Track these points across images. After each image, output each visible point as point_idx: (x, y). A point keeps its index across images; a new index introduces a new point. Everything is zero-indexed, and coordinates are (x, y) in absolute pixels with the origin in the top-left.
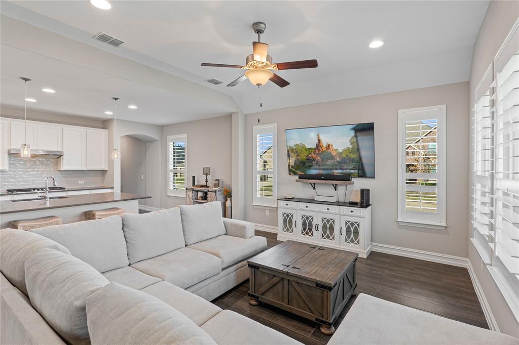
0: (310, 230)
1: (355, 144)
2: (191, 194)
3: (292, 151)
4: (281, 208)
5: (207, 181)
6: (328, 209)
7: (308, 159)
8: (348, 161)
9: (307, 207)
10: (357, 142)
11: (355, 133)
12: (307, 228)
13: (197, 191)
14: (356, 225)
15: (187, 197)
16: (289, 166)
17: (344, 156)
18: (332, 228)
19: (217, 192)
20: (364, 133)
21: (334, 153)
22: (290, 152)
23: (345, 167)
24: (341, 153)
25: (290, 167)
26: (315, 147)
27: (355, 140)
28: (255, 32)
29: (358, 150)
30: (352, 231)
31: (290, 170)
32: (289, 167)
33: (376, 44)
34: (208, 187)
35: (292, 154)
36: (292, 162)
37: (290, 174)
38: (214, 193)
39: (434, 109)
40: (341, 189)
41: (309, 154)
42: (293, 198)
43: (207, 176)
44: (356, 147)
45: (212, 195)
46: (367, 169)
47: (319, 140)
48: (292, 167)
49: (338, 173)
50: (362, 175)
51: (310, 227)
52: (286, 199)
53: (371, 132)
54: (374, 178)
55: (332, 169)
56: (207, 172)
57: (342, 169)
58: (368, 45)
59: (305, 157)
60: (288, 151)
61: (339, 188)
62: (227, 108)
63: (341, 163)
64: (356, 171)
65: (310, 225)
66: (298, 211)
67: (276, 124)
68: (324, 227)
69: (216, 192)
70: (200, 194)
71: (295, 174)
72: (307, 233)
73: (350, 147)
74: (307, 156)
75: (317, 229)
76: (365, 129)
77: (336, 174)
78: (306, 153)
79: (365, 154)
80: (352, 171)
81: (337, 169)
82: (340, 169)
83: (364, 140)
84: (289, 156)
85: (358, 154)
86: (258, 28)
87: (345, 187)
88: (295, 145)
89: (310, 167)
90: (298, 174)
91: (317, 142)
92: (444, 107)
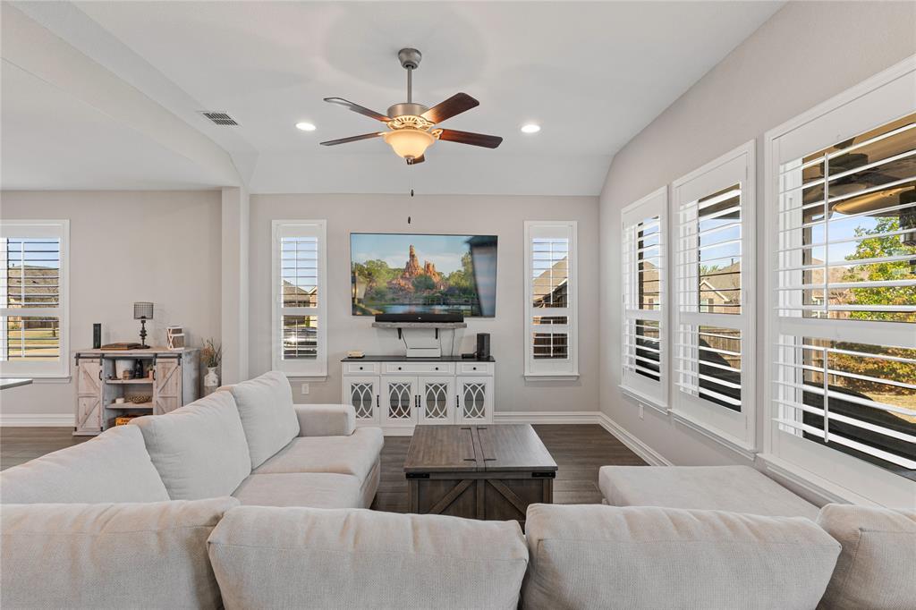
0: (405, 408)
1: (470, 266)
2: (94, 367)
3: (361, 273)
4: (350, 375)
5: (143, 334)
6: (437, 369)
7: (391, 288)
8: (457, 292)
9: (400, 369)
10: (472, 262)
11: (471, 249)
12: (400, 405)
13: (114, 360)
14: (480, 388)
15: (82, 375)
16: (353, 299)
17: (452, 283)
18: (442, 399)
19: (183, 357)
20: (483, 250)
21: (436, 279)
22: (357, 275)
23: (453, 300)
24: (448, 279)
25: (356, 301)
26: (404, 267)
27: (469, 260)
28: (403, 66)
29: (474, 274)
30: (474, 398)
31: (354, 307)
32: (353, 301)
33: (531, 128)
34: (149, 347)
35: (360, 278)
36: (360, 292)
37: (354, 314)
38: (176, 360)
39: (564, 225)
40: (446, 337)
41: (393, 279)
42: (364, 356)
43: (143, 322)
44: (470, 270)
45: (168, 365)
46: (485, 304)
47: (412, 256)
48: (360, 301)
49: (441, 310)
50: (478, 313)
51: (406, 404)
52: (352, 359)
53: (493, 248)
54: (494, 316)
55: (432, 304)
56: (144, 314)
57: (447, 305)
58: (521, 127)
59: (385, 284)
60: (353, 273)
61: (442, 334)
62: (216, 175)
63: (446, 295)
64: (469, 307)
65: (406, 399)
66: (382, 378)
67: (325, 221)
68: (430, 399)
69: (179, 356)
70: (123, 367)
71: (365, 313)
72: (400, 414)
73: (462, 269)
74: (390, 283)
75: (418, 404)
76: (485, 244)
77: (436, 313)
78: (389, 277)
79: (482, 280)
80: (463, 307)
81: (440, 304)
82: (444, 304)
83: (481, 259)
84: (354, 281)
85: (473, 282)
86: (409, 60)
87: (450, 332)
88: (367, 263)
89: (394, 302)
90: (370, 314)
91: (408, 259)
92: (575, 223)
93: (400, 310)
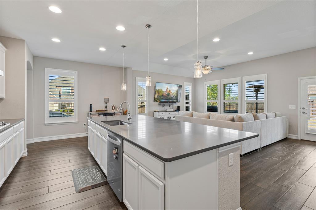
5: (106, 107)
16: (155, 98)
17: (173, 95)
21: (171, 94)
26: (165, 91)
31: (154, 100)
34: (107, 111)
35: (157, 93)
36: (156, 96)
37: (154, 102)
38: (120, 114)
40: (171, 107)
42: (159, 111)
43: (106, 104)
46: (178, 100)
50: (178, 102)
53: (181, 87)
54: (180, 102)
55: (169, 99)
56: (106, 101)
60: (155, 91)
63: (172, 97)
69: (121, 112)
71: (157, 101)
74: (162, 94)
77: (170, 101)
82: (171, 99)
83: (179, 90)
85: (177, 95)
88: (159, 89)
89: (163, 99)
90: (158, 102)
91: (166, 89)
92: (191, 83)
93: (163, 101)
